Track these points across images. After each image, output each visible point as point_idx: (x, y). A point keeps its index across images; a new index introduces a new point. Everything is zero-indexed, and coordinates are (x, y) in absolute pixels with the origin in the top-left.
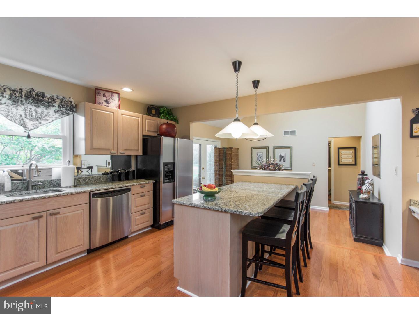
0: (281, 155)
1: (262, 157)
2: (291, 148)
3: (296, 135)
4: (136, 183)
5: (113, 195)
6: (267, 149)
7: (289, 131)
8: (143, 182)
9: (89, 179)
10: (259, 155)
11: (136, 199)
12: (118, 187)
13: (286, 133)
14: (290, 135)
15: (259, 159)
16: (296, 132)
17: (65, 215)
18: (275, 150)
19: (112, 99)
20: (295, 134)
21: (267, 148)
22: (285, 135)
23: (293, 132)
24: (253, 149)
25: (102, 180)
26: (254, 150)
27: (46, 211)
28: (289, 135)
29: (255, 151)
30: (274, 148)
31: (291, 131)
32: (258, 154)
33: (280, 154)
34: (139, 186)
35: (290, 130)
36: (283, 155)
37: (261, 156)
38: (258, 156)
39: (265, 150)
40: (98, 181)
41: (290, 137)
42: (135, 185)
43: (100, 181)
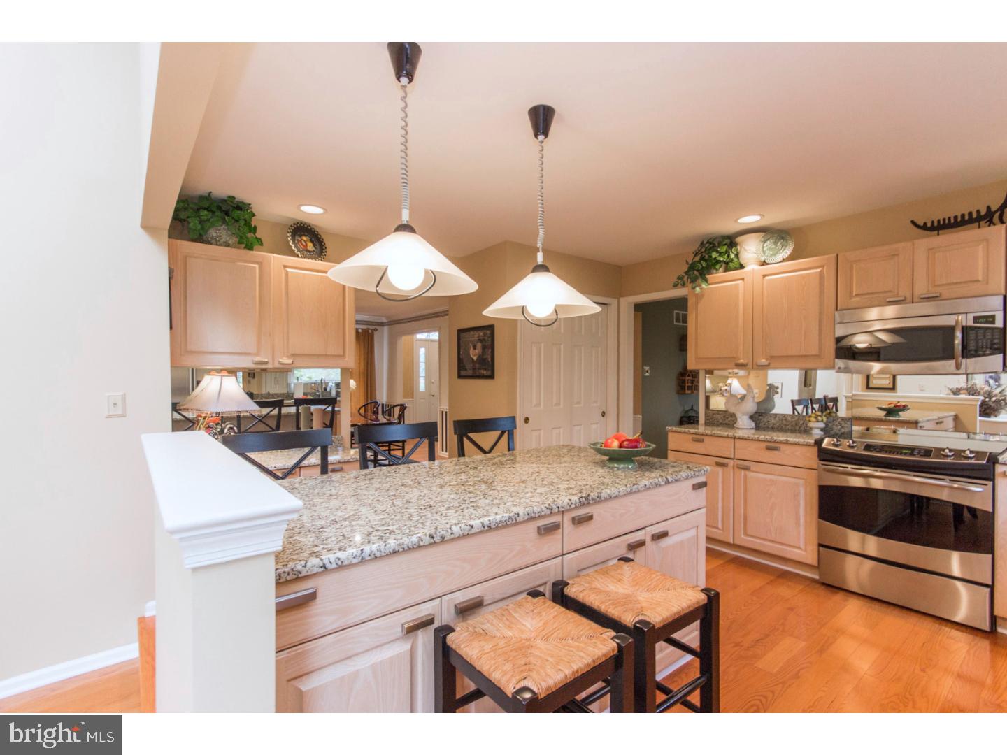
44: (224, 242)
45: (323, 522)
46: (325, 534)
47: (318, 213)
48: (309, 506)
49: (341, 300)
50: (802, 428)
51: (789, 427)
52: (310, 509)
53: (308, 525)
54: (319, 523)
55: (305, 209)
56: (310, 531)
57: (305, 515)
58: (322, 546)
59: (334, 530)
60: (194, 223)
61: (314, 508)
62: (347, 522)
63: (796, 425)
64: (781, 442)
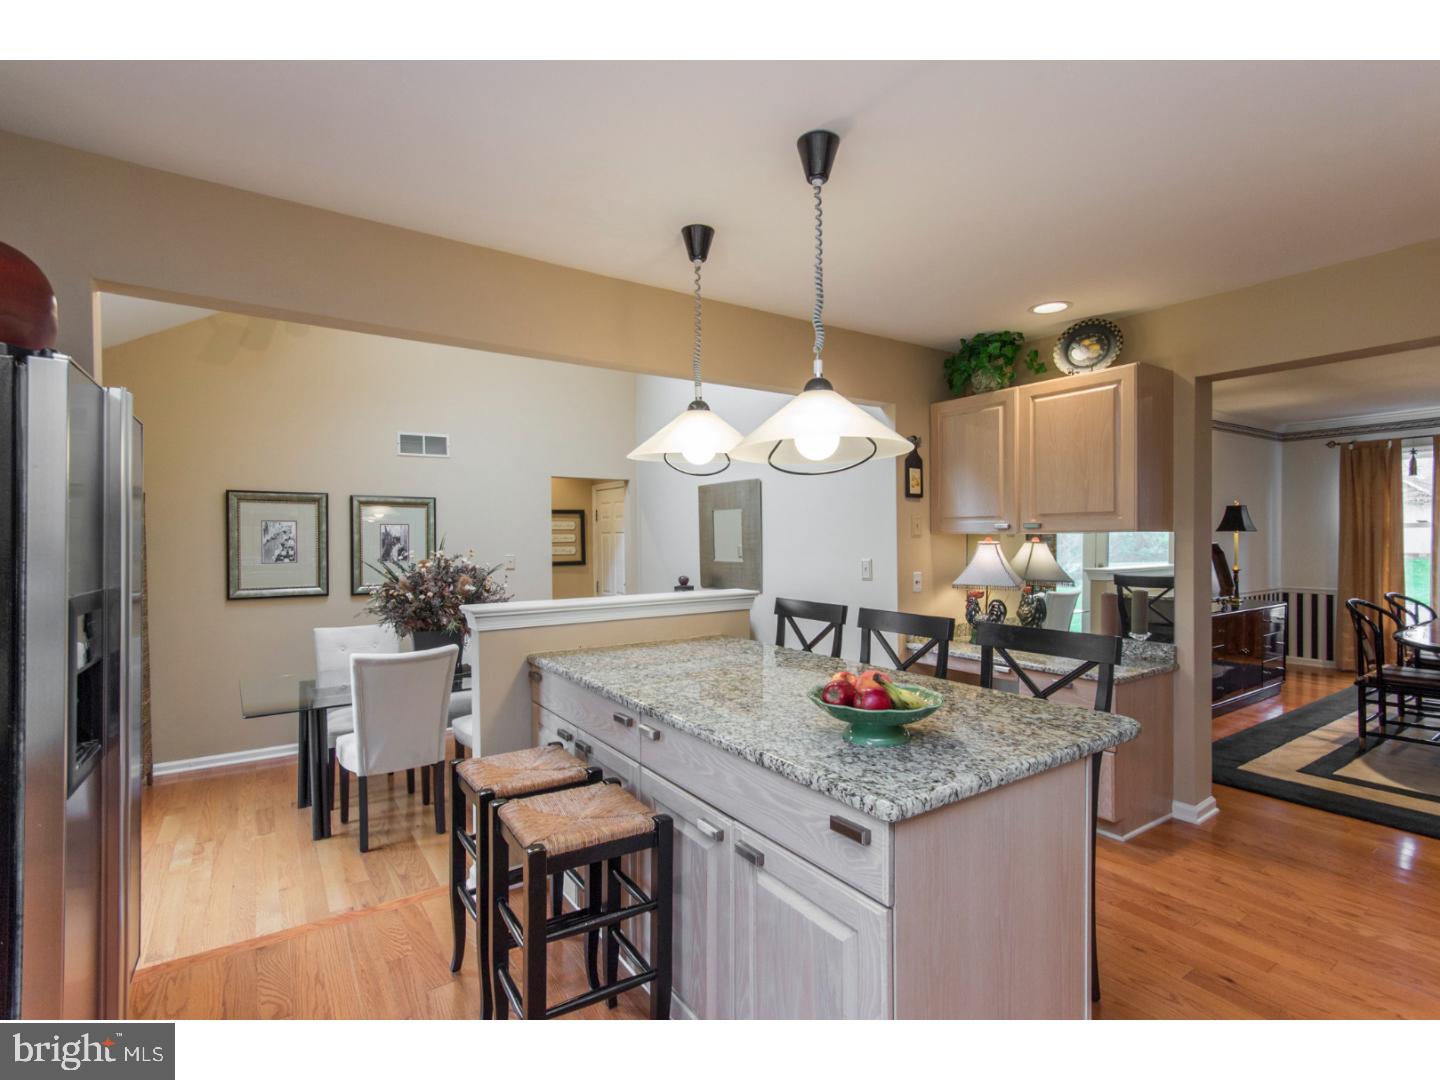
0: (387, 534)
1: (291, 543)
2: (432, 504)
3: (448, 456)
6: (324, 504)
7: (421, 437)
10: (272, 531)
13: (410, 443)
14: (424, 454)
15: (277, 552)
16: (448, 443)
18: (360, 511)
20: (445, 452)
21: (320, 501)
22: (402, 451)
23: (437, 445)
24: (240, 499)
26: (244, 506)
28: (421, 452)
29: (249, 511)
30: (355, 503)
31: (426, 437)
32: (266, 530)
33: (383, 531)
35: (424, 435)
36: (395, 531)
37: (285, 537)
38: (268, 537)
39: (310, 510)
41: (425, 460)
44: (986, 388)
47: (1061, 309)
49: (1109, 425)
55: (1040, 309)
60: (958, 380)
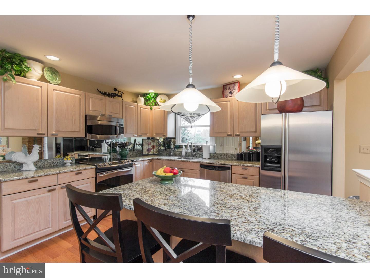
4: (236, 164)
5: (215, 169)
8: (244, 164)
9: (224, 156)
11: (237, 179)
12: (218, 164)
17: (187, 174)
19: (234, 89)
25: (233, 157)
27: (180, 168)
34: (241, 168)
40: (230, 158)
42: (234, 165)
43: (232, 158)
45: (336, 207)
46: (338, 203)
48: (340, 218)
50: (55, 165)
51: (49, 165)
52: (340, 216)
53: (344, 208)
54: (339, 207)
56: (345, 206)
57: (345, 213)
58: (342, 200)
59: (333, 203)
61: (337, 215)
62: (325, 203)
63: (52, 163)
64: (83, 170)
